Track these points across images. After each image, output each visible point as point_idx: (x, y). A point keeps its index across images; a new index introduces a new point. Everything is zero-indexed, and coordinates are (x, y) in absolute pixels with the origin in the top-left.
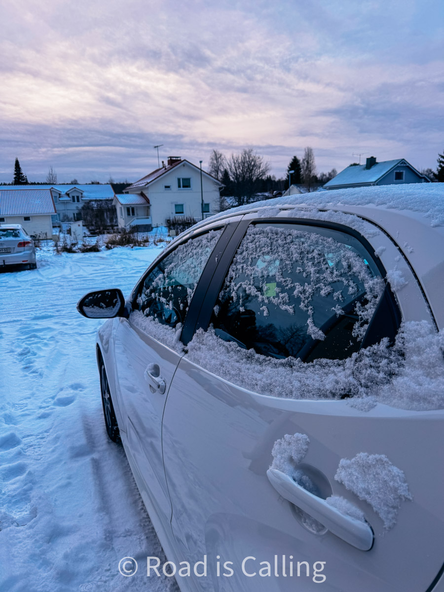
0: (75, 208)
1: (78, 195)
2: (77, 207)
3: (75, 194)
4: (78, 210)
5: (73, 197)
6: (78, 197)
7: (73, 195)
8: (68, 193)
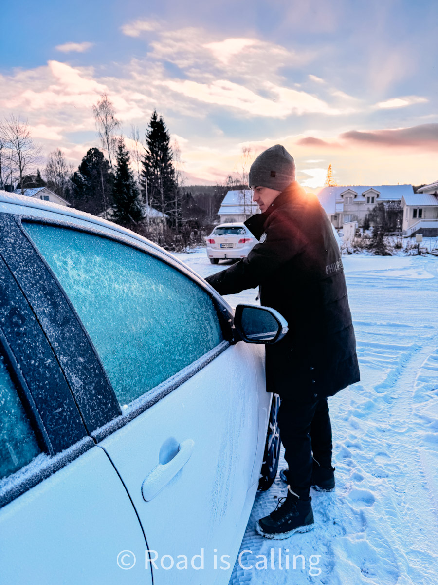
0: (366, 209)
1: (373, 196)
2: (369, 208)
3: (371, 196)
4: (370, 211)
5: (369, 198)
6: (373, 198)
7: (369, 196)
8: (364, 194)
